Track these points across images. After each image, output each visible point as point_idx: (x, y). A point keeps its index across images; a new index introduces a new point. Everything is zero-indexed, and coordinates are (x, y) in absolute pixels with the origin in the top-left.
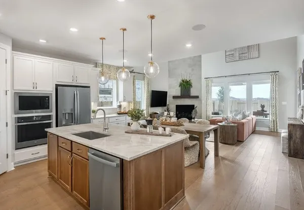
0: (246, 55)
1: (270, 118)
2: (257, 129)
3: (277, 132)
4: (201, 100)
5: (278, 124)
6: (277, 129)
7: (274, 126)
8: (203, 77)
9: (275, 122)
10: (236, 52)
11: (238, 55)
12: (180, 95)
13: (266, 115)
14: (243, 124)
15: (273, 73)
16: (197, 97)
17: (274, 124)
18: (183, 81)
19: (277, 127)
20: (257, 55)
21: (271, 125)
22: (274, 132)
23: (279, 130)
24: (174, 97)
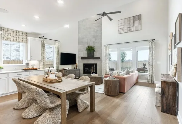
0: (132, 28)
1: (149, 73)
2: (140, 81)
3: (153, 83)
4: (101, 60)
5: (154, 78)
6: (153, 81)
7: (151, 79)
8: (103, 44)
9: (152, 76)
10: (125, 26)
11: (126, 28)
12: (86, 57)
13: (146, 71)
14: (124, 79)
15: (151, 41)
16: (98, 58)
17: (151, 78)
18: (88, 47)
19: (153, 80)
20: (139, 28)
21: (149, 78)
22: (151, 83)
23: (155, 82)
24: (82, 58)
